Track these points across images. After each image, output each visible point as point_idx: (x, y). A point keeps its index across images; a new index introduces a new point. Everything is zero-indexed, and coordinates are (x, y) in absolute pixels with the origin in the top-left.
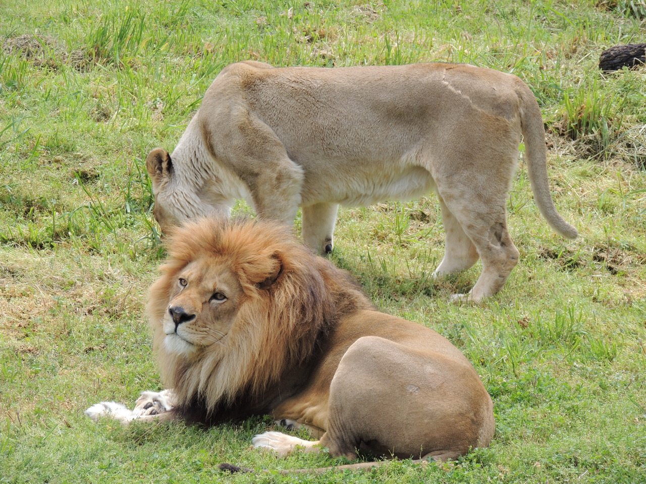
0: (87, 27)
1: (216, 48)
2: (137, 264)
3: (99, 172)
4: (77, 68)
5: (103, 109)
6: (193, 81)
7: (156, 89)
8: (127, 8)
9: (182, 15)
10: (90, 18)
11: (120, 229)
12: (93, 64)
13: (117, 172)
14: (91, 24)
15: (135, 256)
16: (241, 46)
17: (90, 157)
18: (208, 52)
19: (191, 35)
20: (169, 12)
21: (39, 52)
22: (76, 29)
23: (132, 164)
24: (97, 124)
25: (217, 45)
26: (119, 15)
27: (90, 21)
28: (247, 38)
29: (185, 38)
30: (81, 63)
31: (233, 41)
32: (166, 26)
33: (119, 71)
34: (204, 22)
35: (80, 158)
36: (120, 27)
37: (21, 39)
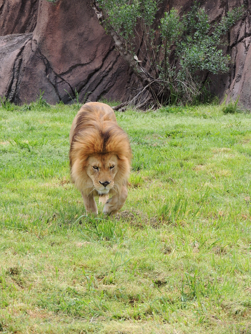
0: (157, 205)
1: (224, 214)
2: (188, 328)
3: (166, 280)
4: (153, 227)
5: (167, 248)
6: (213, 231)
7: (194, 236)
8: (177, 194)
9: (206, 197)
10: (159, 201)
11: (179, 310)
12: (162, 224)
13: (176, 280)
14: (160, 203)
15: (187, 324)
16: (237, 212)
17: (162, 272)
18: (220, 216)
19: (211, 207)
20: (200, 196)
21: (133, 219)
22: (152, 206)
23: (184, 276)
24: (165, 255)
25: (225, 212)
26: (173, 198)
27: (159, 202)
28: (240, 208)
29: (208, 209)
30: (155, 224)
31: (233, 210)
32: (198, 203)
33: (175, 228)
34: (217, 201)
35: (157, 273)
36: (175, 205)
37: (124, 213)
